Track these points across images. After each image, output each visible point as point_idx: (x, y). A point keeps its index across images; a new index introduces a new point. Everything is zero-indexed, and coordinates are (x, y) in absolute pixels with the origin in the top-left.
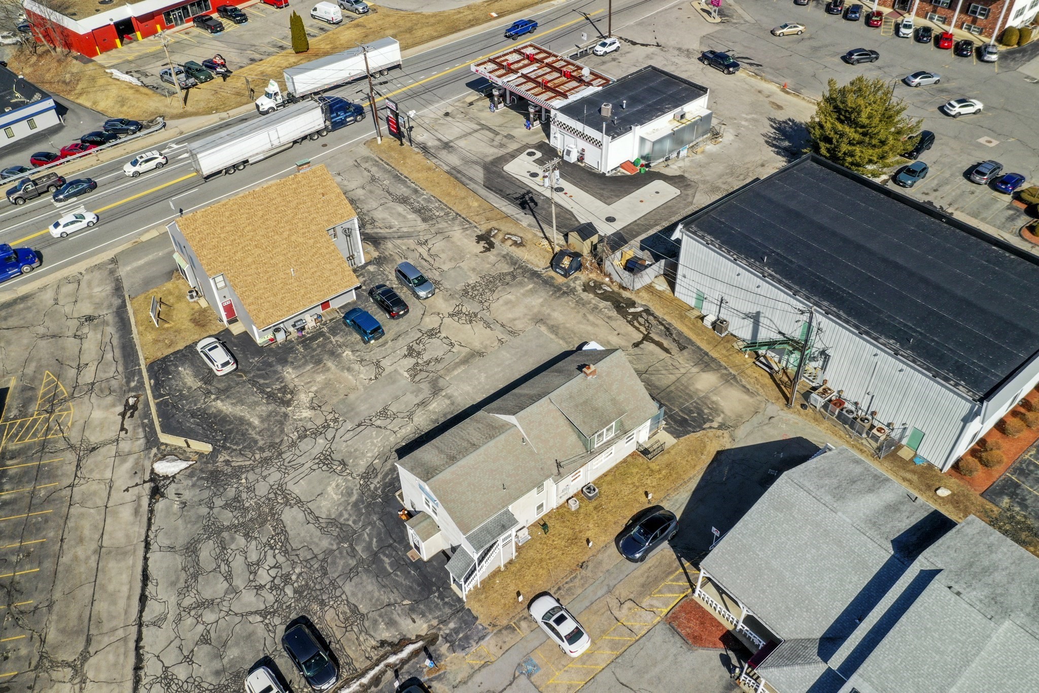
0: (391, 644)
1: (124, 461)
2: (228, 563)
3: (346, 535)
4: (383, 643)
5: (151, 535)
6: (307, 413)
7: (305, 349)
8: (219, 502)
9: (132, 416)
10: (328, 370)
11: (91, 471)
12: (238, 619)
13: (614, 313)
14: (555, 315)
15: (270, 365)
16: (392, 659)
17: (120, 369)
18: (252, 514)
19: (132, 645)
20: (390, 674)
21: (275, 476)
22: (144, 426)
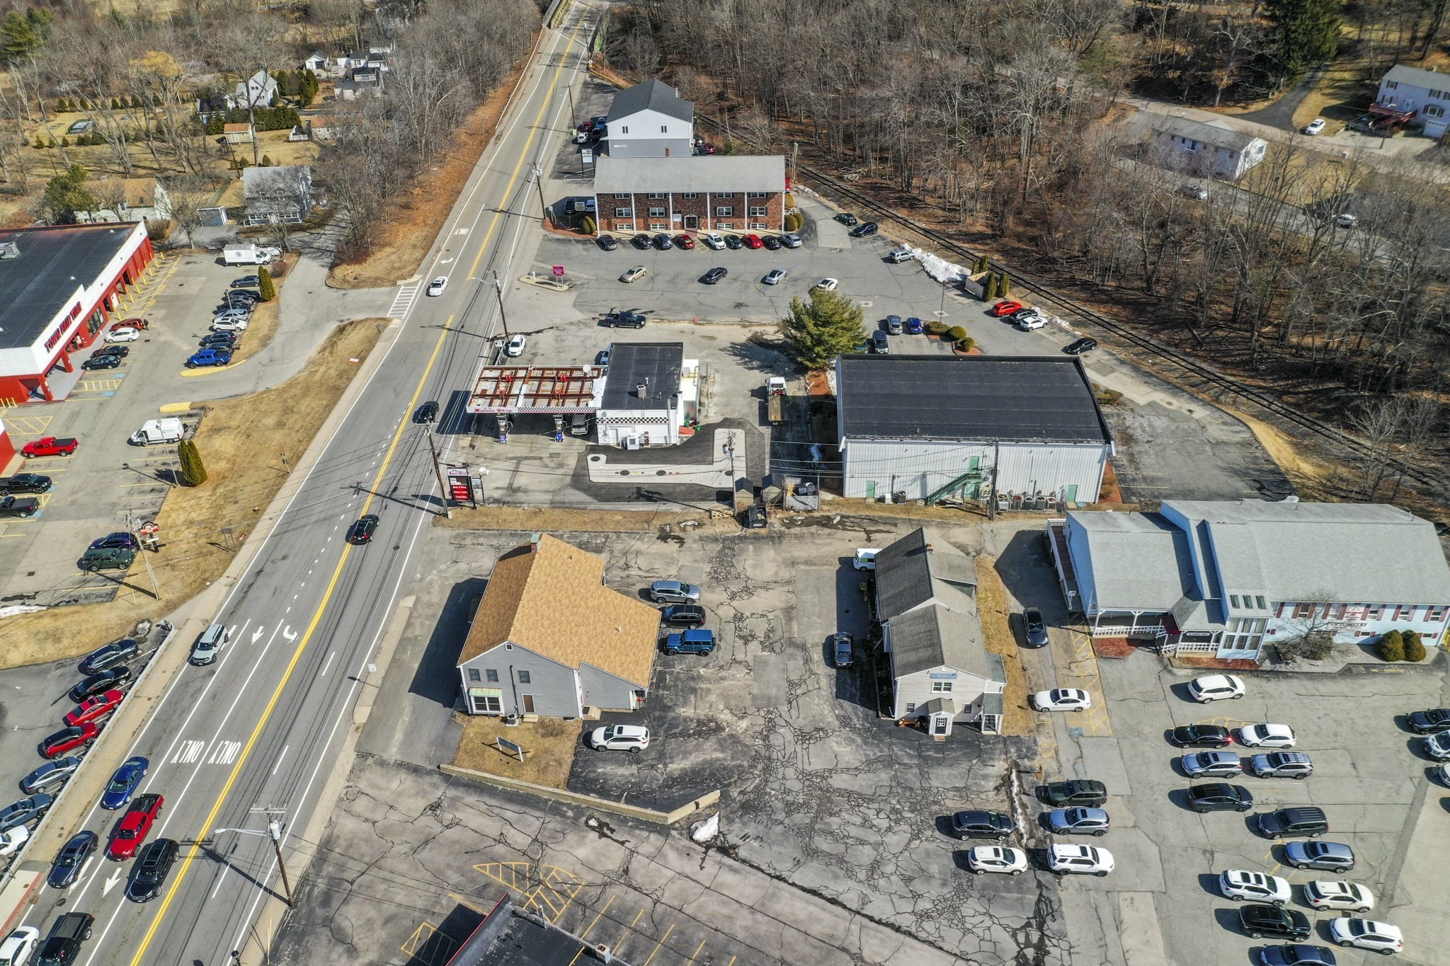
0: (1001, 785)
1: (665, 857)
2: (849, 837)
3: (889, 762)
4: (997, 789)
5: (772, 872)
6: (744, 724)
7: (669, 690)
8: (781, 816)
9: (612, 831)
10: (709, 690)
11: (652, 883)
12: (907, 853)
13: (827, 531)
14: (796, 554)
15: (661, 718)
16: (1015, 789)
17: (538, 814)
18: (814, 803)
19: (873, 925)
20: (1024, 798)
21: (790, 772)
22: (637, 827)
